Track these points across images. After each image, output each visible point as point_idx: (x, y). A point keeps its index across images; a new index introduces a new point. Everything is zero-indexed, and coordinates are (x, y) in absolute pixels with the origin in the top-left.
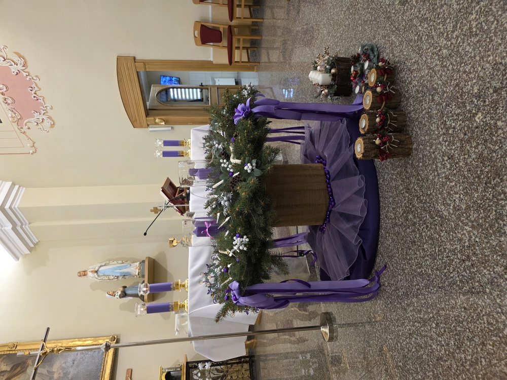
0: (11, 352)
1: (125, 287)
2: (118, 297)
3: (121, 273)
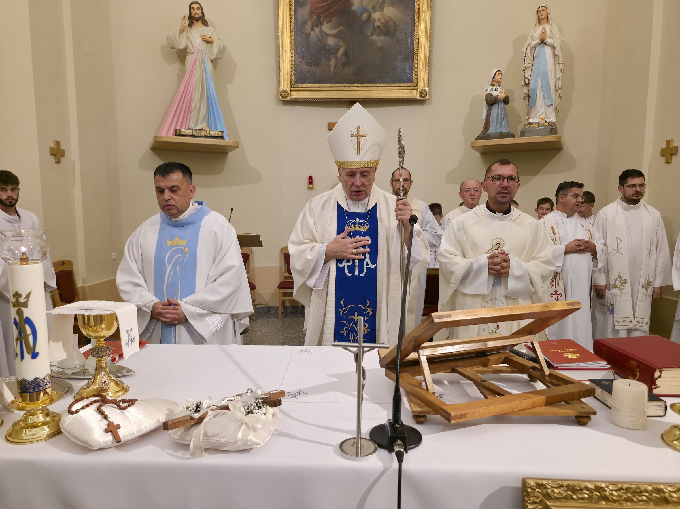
1: (506, 101)
2: (488, 92)
3: (535, 90)
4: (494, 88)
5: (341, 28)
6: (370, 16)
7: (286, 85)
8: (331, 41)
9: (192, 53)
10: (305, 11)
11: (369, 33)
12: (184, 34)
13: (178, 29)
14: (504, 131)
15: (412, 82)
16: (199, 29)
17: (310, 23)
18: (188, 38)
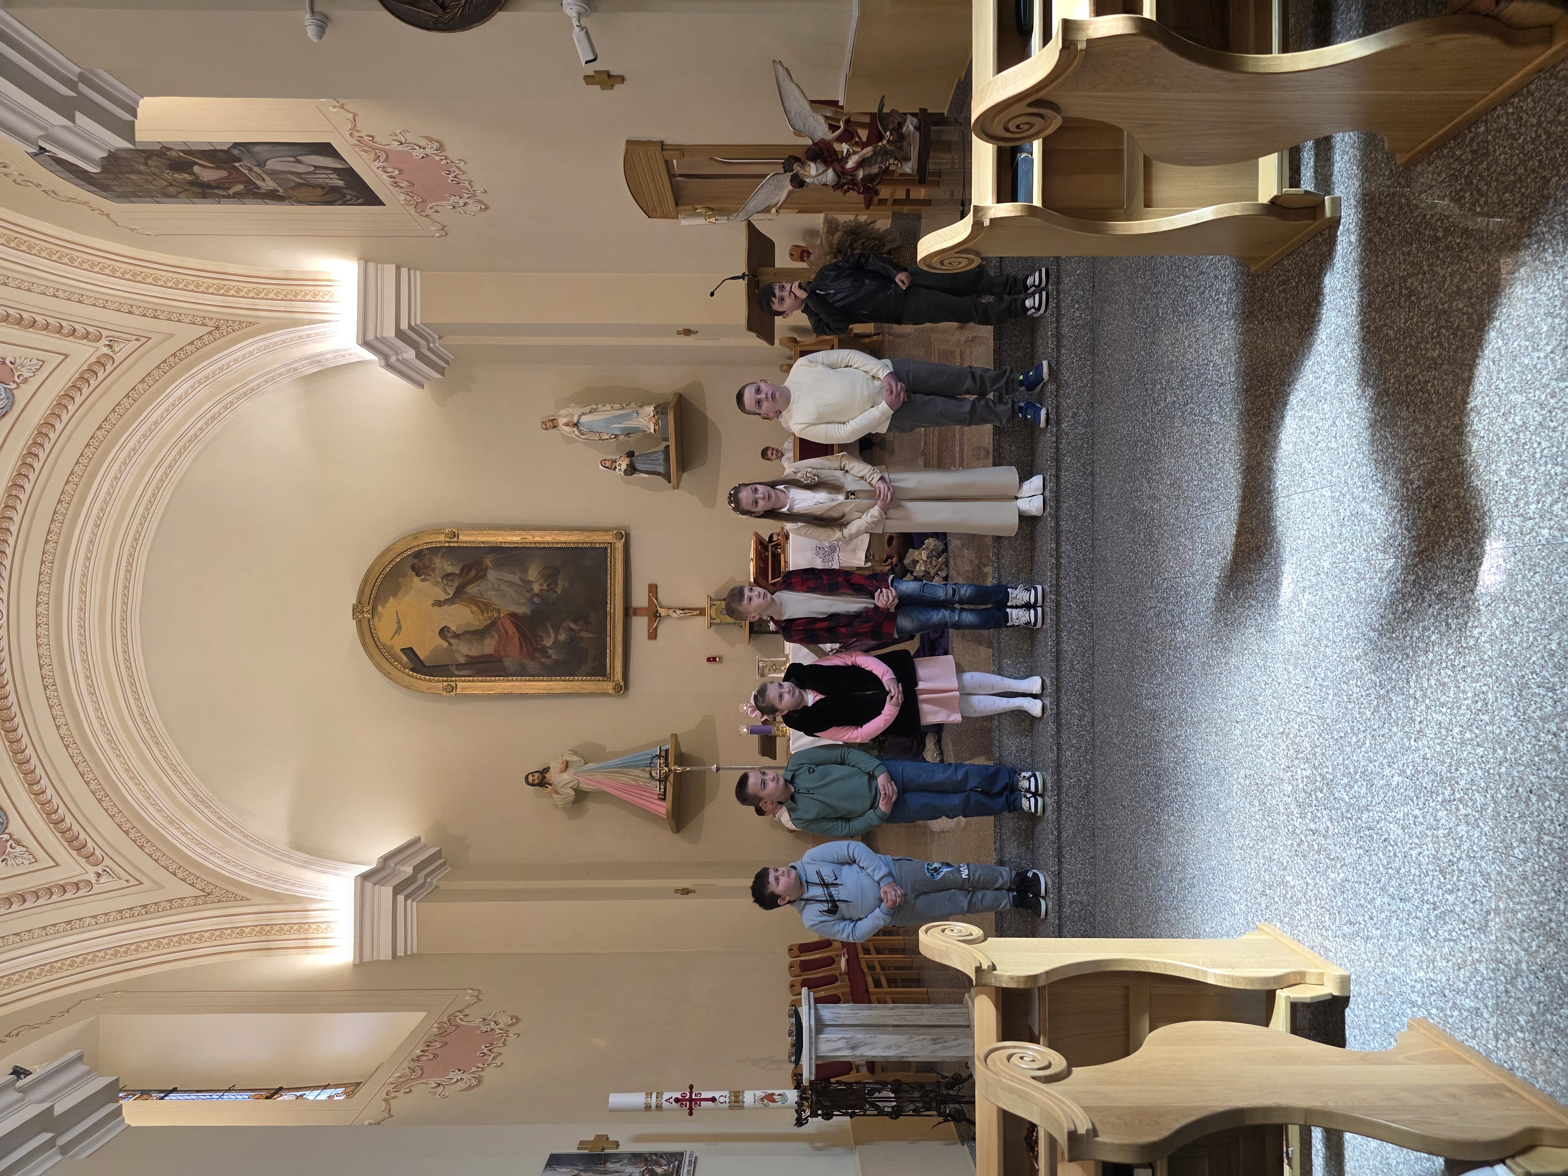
0: (452, 545)
1: (631, 454)
2: (622, 473)
3: (622, 429)
4: (618, 468)
5: (549, 625)
6: (537, 595)
7: (608, 686)
8: (562, 637)
9: (578, 783)
10: (531, 665)
11: (555, 596)
12: (559, 790)
13: (554, 796)
14: (662, 456)
15: (606, 548)
16: (552, 776)
17: (543, 660)
18: (563, 786)
